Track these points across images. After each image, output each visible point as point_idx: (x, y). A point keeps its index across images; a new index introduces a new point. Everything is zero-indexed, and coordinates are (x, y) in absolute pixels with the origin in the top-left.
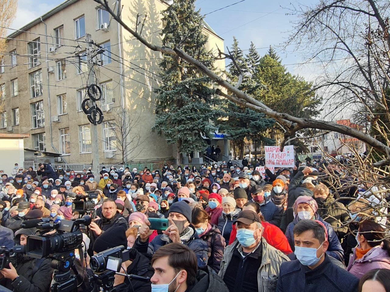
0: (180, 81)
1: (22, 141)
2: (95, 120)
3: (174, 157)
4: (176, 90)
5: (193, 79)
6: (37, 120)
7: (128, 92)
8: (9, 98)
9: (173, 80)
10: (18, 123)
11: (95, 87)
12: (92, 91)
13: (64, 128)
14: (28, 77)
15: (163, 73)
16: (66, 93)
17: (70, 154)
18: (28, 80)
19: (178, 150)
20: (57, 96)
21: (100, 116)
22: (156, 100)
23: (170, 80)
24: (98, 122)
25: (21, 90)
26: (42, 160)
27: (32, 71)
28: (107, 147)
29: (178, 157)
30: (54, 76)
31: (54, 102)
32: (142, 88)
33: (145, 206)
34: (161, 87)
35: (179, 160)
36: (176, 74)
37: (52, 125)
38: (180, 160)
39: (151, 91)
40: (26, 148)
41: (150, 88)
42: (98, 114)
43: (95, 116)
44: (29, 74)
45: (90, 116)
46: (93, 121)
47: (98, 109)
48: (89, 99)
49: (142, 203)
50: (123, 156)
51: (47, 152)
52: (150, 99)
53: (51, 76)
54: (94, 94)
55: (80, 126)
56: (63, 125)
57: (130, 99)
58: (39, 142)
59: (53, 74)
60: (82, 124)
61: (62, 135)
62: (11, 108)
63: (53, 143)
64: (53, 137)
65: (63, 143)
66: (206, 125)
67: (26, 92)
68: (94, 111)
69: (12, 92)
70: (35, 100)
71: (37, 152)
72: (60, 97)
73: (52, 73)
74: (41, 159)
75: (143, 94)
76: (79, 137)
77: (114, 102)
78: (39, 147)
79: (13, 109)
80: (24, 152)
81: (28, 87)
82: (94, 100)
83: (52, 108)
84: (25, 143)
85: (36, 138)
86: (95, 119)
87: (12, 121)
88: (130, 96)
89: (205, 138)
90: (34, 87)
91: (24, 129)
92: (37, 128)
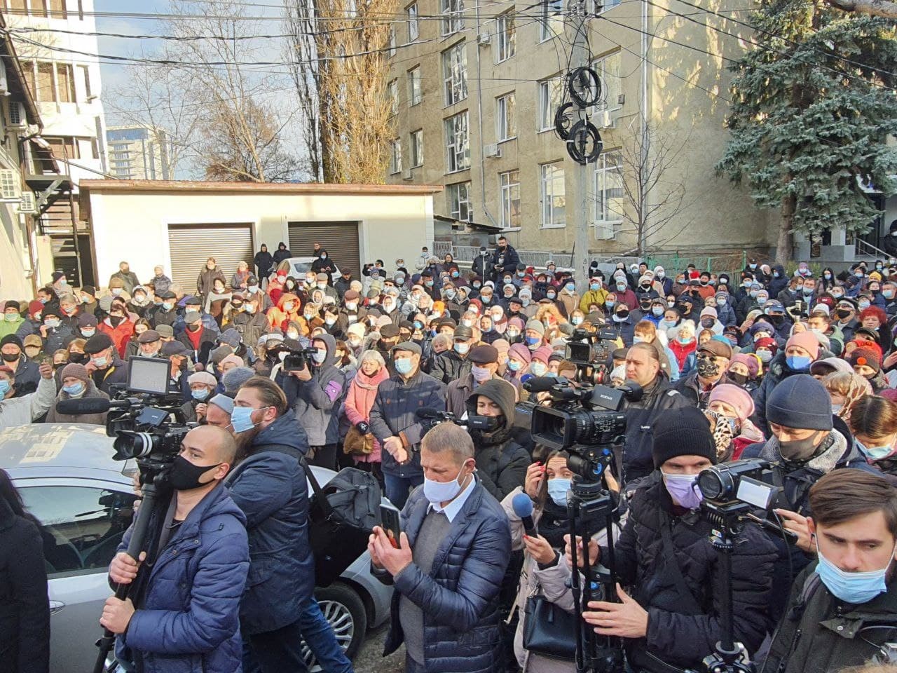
0: (809, 33)
1: (430, 199)
2: (584, 153)
3: (769, 241)
4: (796, 60)
5: (851, 22)
6: (456, 153)
7: (660, 76)
8: (404, 111)
9: (790, 29)
10: (420, 160)
11: (587, 73)
12: (578, 84)
13: (510, 171)
14: (439, 61)
15: (759, 15)
16: (514, 91)
17: (519, 228)
18: (439, 69)
19: (784, 224)
20: (497, 98)
21: (595, 142)
22: (732, 91)
23: (778, 33)
24: (589, 157)
25: (427, 90)
26: (466, 239)
27: (447, 47)
28: (600, 213)
29: (781, 242)
30: (491, 53)
31: (491, 112)
32: (698, 62)
33: (718, 367)
34: (750, 54)
35: (783, 248)
36: (798, 12)
37: (485, 165)
38: (785, 250)
39: (720, 66)
40: (436, 215)
41: (719, 60)
42: (590, 139)
43: (583, 142)
44: (442, 53)
45: (573, 144)
46: (578, 156)
47: (590, 126)
48: (570, 104)
49: (712, 359)
50: (640, 237)
51: (474, 222)
52: (716, 91)
53: (485, 53)
54: (582, 90)
55: (542, 164)
56: (506, 164)
57: (663, 94)
58: (460, 202)
59: (488, 49)
60: (548, 160)
61: (504, 187)
62: (409, 130)
63: (487, 204)
64: (486, 190)
65: (506, 202)
66: (881, 154)
67: (436, 93)
68: (581, 132)
69: (409, 97)
70: (452, 111)
71: (457, 224)
72: (502, 101)
73: (486, 46)
74: (466, 237)
75: (697, 77)
76: (540, 190)
77: (623, 103)
78: (459, 212)
79: (411, 133)
80: (435, 223)
81: (440, 83)
82: (583, 105)
83: (486, 126)
84: (434, 203)
85: (455, 194)
86: (583, 150)
87: (411, 158)
88: (663, 85)
89: (871, 191)
90: (450, 82)
91: (432, 173)
92: (456, 171)
